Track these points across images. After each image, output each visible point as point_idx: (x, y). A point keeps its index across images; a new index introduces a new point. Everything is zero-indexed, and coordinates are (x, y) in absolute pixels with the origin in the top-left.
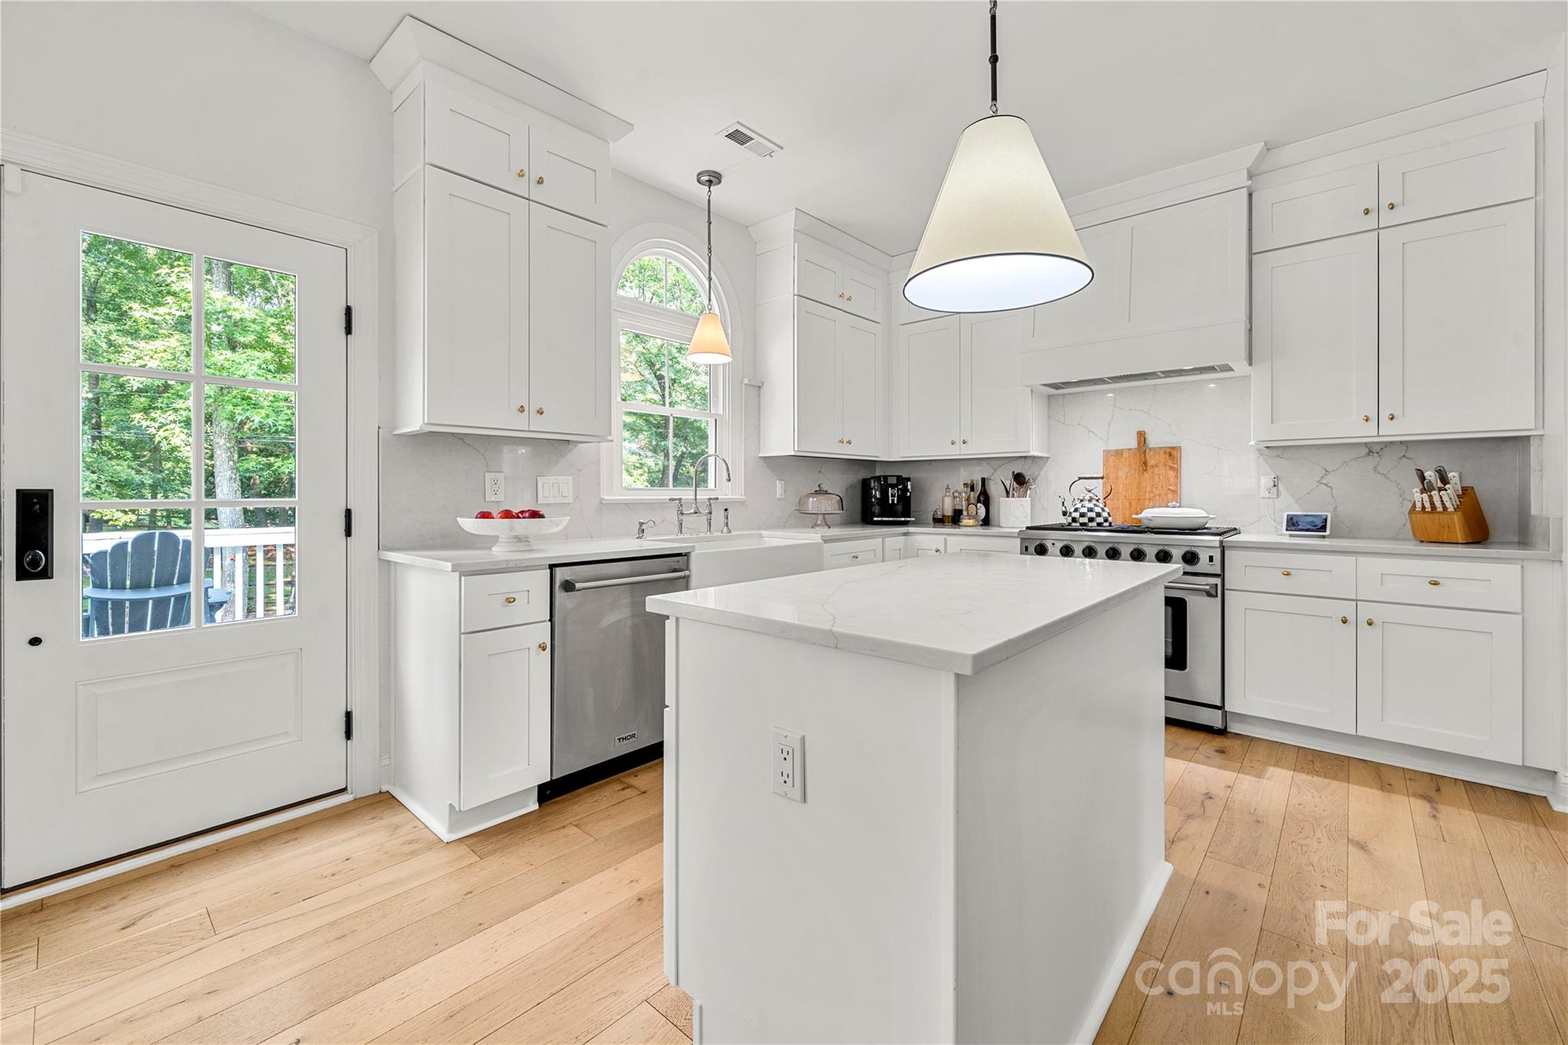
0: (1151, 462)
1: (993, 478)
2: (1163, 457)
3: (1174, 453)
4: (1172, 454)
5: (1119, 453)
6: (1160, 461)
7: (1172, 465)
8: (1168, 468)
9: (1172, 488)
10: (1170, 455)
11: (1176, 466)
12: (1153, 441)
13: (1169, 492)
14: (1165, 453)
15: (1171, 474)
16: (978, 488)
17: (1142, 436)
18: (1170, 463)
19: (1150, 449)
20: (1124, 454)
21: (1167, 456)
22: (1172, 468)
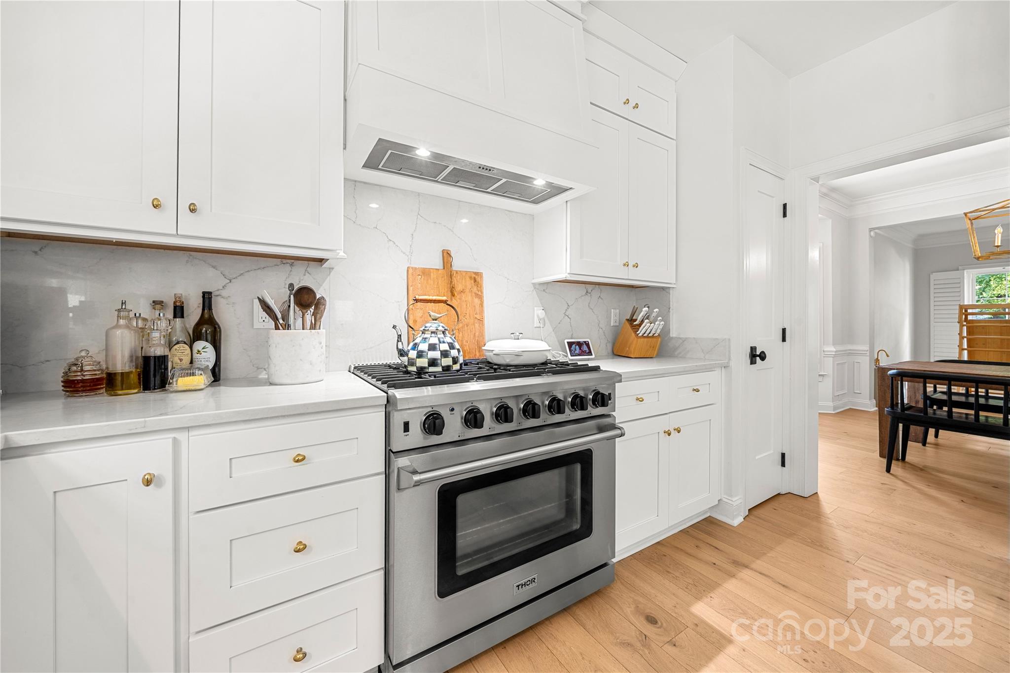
0: (459, 287)
1: (224, 293)
2: (469, 283)
3: (478, 279)
4: (476, 278)
5: (425, 272)
6: (466, 286)
7: (477, 292)
8: (474, 294)
9: (478, 317)
10: (475, 281)
11: (480, 293)
12: (458, 264)
13: (476, 321)
14: (471, 278)
15: (477, 301)
16: (194, 314)
17: (447, 255)
18: (475, 289)
19: (457, 272)
20: (432, 274)
21: (473, 282)
22: (477, 295)
